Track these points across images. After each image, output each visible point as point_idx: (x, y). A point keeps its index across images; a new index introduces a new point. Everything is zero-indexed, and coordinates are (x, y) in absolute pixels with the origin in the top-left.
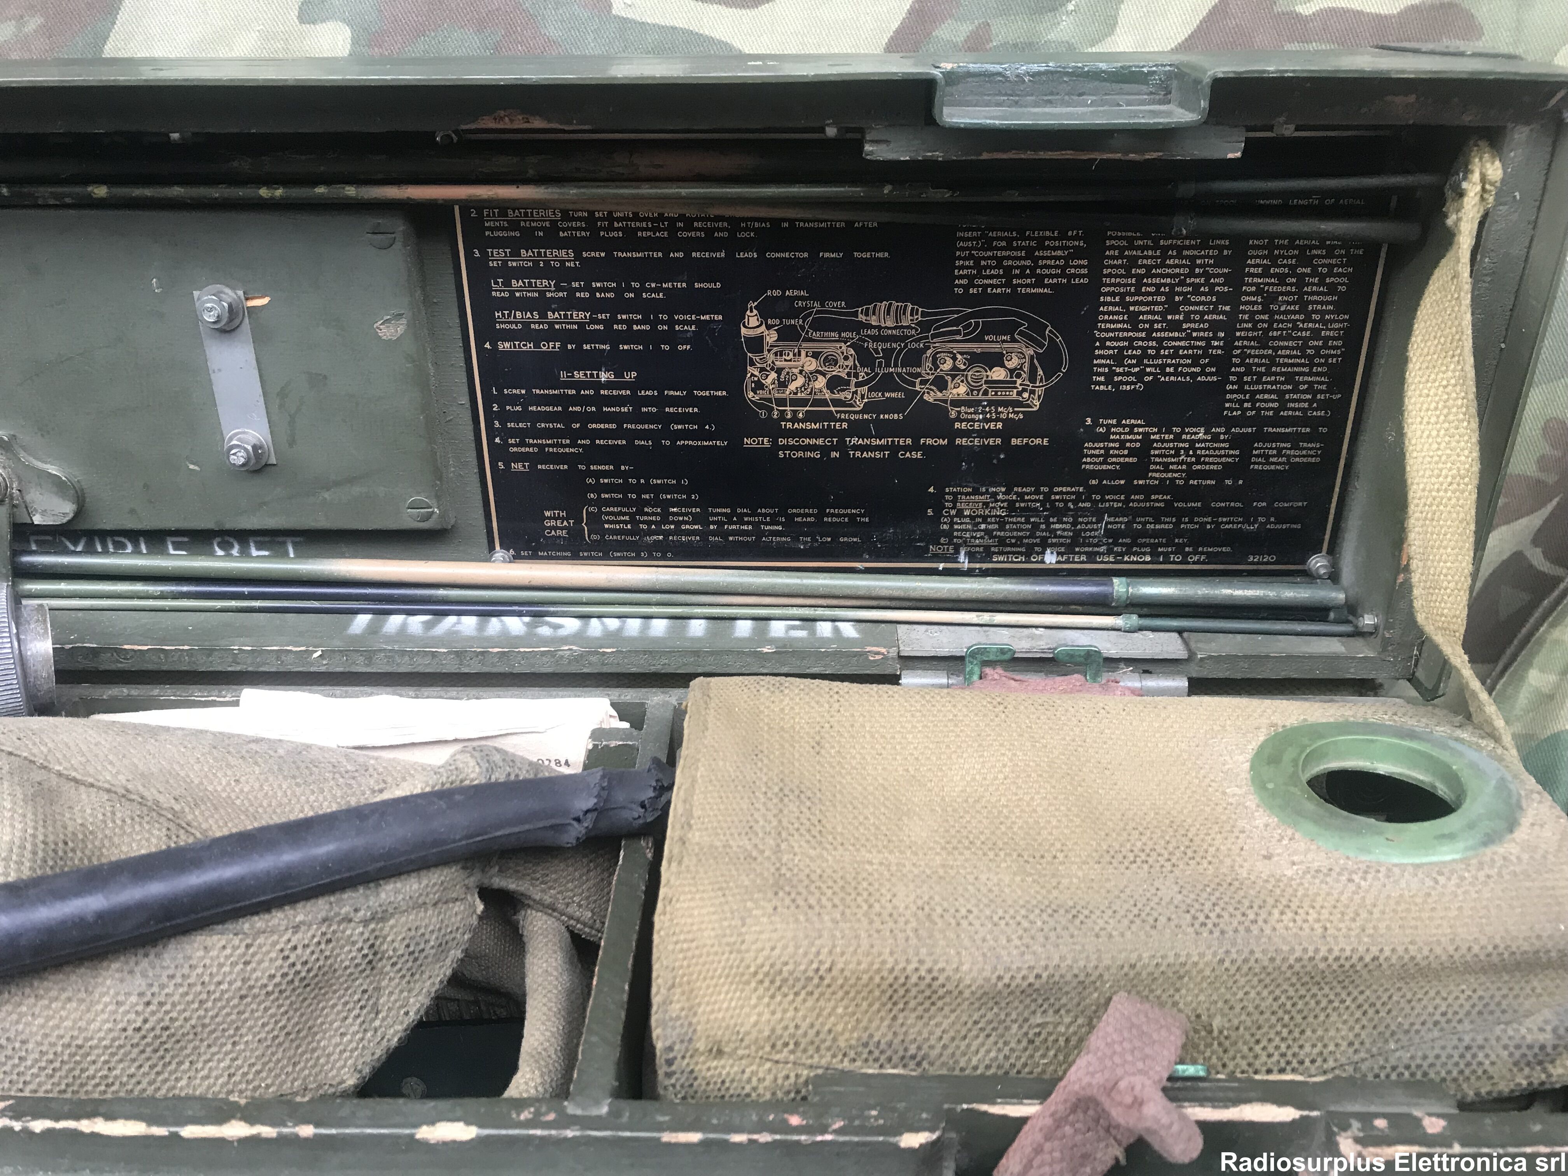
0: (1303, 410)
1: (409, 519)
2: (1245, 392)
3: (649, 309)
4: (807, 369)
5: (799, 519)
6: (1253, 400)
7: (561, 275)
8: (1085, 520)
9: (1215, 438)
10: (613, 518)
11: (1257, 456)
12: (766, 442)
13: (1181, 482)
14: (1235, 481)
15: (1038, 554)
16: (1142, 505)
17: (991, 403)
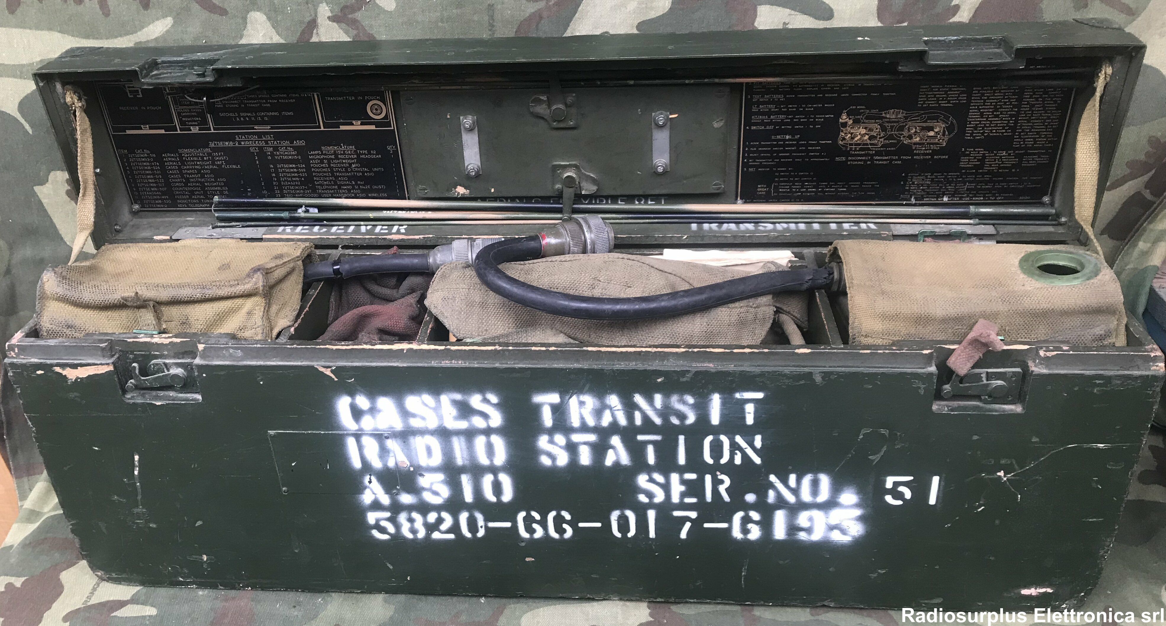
0: (1043, 144)
1: (712, 189)
2: (1021, 139)
3: (807, 114)
4: (862, 133)
5: (853, 186)
6: (1024, 141)
7: (778, 103)
8: (960, 185)
9: (1009, 155)
10: (783, 187)
11: (1025, 161)
12: (844, 159)
13: (996, 171)
14: (1016, 170)
15: (941, 197)
16: (981, 179)
17: (928, 144)
